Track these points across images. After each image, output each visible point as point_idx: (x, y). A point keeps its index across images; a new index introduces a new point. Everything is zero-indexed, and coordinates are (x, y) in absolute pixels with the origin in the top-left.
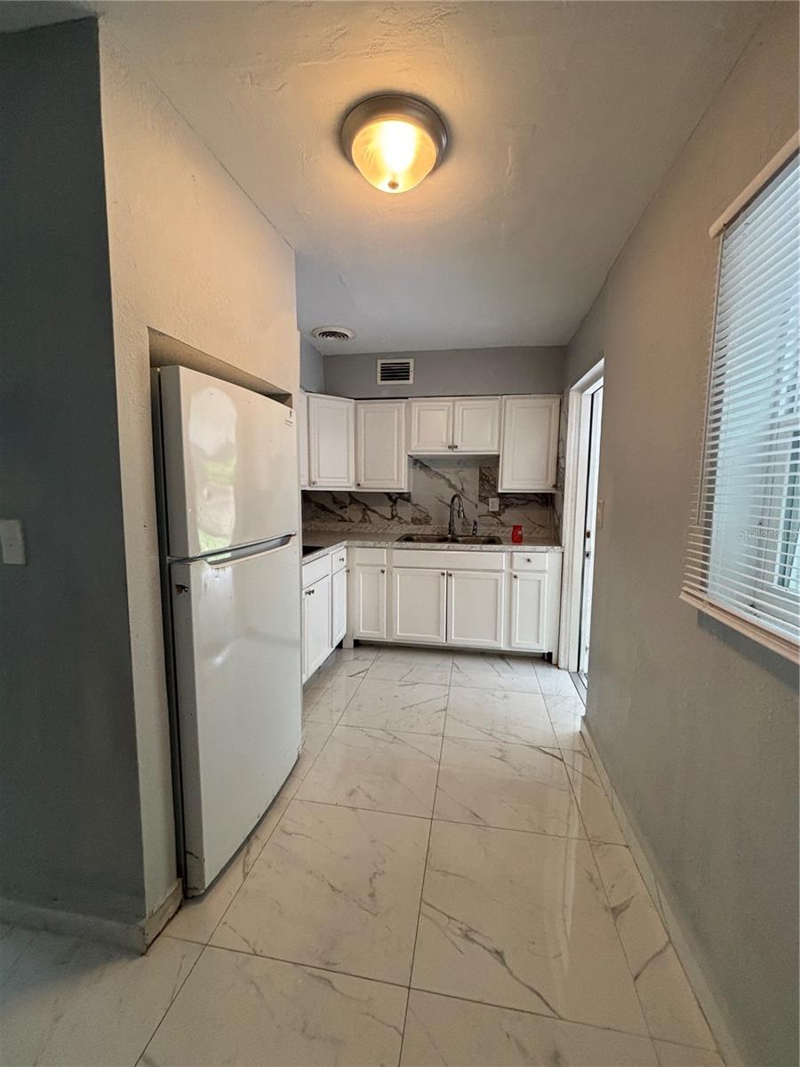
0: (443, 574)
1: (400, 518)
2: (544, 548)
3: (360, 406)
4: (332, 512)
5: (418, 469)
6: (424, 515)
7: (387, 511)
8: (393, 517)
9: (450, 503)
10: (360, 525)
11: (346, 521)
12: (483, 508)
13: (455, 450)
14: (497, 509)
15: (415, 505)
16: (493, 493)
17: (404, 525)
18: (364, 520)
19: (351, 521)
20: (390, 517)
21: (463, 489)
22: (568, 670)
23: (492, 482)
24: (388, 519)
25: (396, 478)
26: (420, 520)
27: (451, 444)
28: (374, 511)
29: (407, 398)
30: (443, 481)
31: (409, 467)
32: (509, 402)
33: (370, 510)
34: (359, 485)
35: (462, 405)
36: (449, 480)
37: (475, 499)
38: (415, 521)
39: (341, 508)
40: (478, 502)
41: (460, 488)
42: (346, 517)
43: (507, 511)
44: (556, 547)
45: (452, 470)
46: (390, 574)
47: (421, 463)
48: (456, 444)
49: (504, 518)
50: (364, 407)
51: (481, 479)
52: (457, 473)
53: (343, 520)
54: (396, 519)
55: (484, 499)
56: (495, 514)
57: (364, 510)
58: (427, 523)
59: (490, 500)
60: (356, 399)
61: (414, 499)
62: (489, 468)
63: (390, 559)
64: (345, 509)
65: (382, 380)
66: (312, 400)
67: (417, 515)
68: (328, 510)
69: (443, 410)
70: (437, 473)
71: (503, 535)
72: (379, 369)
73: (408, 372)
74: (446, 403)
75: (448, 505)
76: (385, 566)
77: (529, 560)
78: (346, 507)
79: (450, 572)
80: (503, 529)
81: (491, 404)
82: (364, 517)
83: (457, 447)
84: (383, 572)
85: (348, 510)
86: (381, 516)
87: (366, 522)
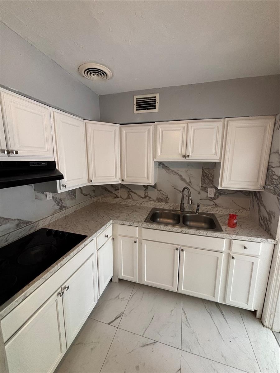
0: (177, 249)
1: (150, 198)
2: (259, 239)
3: (123, 129)
4: (111, 192)
5: (162, 168)
6: (164, 196)
7: (142, 193)
8: (146, 197)
9: (182, 191)
10: (126, 201)
11: (118, 197)
12: (203, 194)
13: (187, 158)
14: (213, 196)
15: (159, 190)
16: (212, 185)
17: (152, 202)
18: (129, 198)
19: (121, 198)
20: (144, 197)
21: (190, 182)
22: (272, 329)
23: (211, 178)
24: (142, 198)
25: (146, 177)
26: (162, 200)
27: (184, 154)
28: (134, 193)
29: (154, 122)
30: (177, 177)
31: (155, 168)
32: (231, 123)
33: (132, 192)
34: (123, 180)
35: (193, 126)
36: (181, 176)
37: (199, 189)
38: (159, 200)
39: (116, 190)
40: (200, 191)
41: (188, 181)
42: (119, 195)
43: (220, 197)
44: (269, 240)
45: (184, 170)
46: (140, 243)
47: (163, 164)
48: (188, 154)
49: (217, 201)
50: (126, 129)
51: (203, 175)
52: (186, 171)
53: (117, 197)
54: (147, 198)
55: (204, 189)
56: (211, 199)
57: (129, 192)
58: (167, 201)
59: (209, 190)
60: (120, 124)
61: (159, 187)
62: (209, 169)
63: (140, 233)
64: (118, 191)
65: (137, 110)
66: (88, 125)
67: (160, 196)
68: (109, 191)
69: (180, 130)
70: (173, 171)
71: (217, 212)
72: (135, 103)
73: (155, 103)
74: (182, 125)
75: (180, 192)
76: (137, 238)
77: (245, 248)
78: (119, 190)
79: (182, 248)
80: (216, 209)
81: (217, 125)
82: (128, 195)
83: (188, 156)
84: (135, 242)
85: (119, 191)
86: (138, 195)
87: (130, 198)
